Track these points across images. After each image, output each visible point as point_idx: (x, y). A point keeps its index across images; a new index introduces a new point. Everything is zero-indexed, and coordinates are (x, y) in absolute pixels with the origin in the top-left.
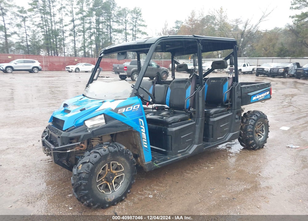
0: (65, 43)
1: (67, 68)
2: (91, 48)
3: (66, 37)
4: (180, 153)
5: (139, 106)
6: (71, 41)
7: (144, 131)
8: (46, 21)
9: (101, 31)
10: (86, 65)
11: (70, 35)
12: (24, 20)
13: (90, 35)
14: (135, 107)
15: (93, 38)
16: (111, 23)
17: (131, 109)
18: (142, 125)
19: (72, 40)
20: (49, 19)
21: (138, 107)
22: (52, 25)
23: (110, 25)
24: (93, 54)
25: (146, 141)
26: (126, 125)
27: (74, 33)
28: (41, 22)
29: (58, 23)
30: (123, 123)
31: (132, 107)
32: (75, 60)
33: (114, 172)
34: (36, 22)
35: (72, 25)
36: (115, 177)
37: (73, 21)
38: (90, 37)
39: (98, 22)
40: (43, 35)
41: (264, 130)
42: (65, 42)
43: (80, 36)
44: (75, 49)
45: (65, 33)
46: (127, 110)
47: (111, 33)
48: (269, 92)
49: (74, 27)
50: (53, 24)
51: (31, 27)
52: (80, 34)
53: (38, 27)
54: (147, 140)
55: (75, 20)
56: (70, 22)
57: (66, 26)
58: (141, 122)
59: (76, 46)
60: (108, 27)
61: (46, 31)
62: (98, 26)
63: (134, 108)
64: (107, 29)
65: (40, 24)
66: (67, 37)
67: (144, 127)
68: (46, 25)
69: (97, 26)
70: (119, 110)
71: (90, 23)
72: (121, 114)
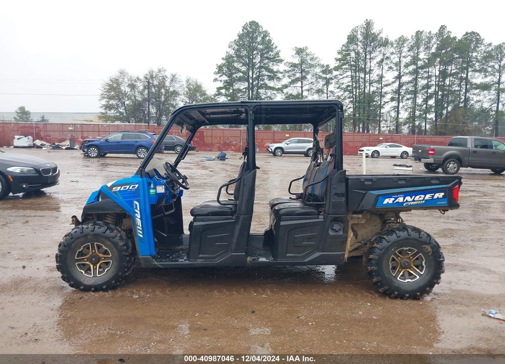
0: (381, 112)
1: (360, 151)
2: (426, 118)
3: (386, 103)
4: (202, 258)
5: (137, 186)
6: (392, 109)
7: (139, 217)
8: (357, 82)
9: (446, 90)
10: (391, 146)
11: (392, 99)
12: (328, 83)
13: (425, 97)
14: (132, 186)
15: (431, 102)
16: (470, 74)
17: (127, 189)
18: (137, 209)
19: (395, 108)
20: (362, 78)
21: (136, 188)
22: (365, 86)
23: (466, 78)
24: (427, 128)
25: (141, 229)
26: (118, 206)
27: (398, 96)
28: (350, 84)
29: (375, 82)
30: (116, 203)
31: (128, 187)
32: (380, 139)
33: (101, 255)
34: (343, 84)
35: (397, 83)
36: (101, 262)
37: (399, 77)
38: (426, 101)
39: (444, 74)
40: (351, 102)
41: (424, 264)
42: (383, 111)
43: (408, 99)
44: (397, 122)
45: (384, 96)
46: (122, 189)
47: (467, 91)
48: (443, 194)
49: (400, 86)
50: (367, 84)
51: (335, 91)
52: (408, 96)
53: (345, 91)
54: (142, 227)
55: (403, 75)
56: (394, 80)
57: (386, 85)
58: (136, 205)
59: (400, 116)
60: (461, 82)
61: (356, 96)
62: (444, 81)
63: (131, 188)
64: (460, 85)
65: (348, 86)
66: (388, 102)
67: (139, 212)
68: (356, 88)
69: (441, 81)
70: (114, 189)
71: (429, 77)
72: (115, 192)
